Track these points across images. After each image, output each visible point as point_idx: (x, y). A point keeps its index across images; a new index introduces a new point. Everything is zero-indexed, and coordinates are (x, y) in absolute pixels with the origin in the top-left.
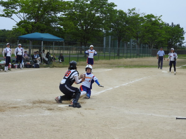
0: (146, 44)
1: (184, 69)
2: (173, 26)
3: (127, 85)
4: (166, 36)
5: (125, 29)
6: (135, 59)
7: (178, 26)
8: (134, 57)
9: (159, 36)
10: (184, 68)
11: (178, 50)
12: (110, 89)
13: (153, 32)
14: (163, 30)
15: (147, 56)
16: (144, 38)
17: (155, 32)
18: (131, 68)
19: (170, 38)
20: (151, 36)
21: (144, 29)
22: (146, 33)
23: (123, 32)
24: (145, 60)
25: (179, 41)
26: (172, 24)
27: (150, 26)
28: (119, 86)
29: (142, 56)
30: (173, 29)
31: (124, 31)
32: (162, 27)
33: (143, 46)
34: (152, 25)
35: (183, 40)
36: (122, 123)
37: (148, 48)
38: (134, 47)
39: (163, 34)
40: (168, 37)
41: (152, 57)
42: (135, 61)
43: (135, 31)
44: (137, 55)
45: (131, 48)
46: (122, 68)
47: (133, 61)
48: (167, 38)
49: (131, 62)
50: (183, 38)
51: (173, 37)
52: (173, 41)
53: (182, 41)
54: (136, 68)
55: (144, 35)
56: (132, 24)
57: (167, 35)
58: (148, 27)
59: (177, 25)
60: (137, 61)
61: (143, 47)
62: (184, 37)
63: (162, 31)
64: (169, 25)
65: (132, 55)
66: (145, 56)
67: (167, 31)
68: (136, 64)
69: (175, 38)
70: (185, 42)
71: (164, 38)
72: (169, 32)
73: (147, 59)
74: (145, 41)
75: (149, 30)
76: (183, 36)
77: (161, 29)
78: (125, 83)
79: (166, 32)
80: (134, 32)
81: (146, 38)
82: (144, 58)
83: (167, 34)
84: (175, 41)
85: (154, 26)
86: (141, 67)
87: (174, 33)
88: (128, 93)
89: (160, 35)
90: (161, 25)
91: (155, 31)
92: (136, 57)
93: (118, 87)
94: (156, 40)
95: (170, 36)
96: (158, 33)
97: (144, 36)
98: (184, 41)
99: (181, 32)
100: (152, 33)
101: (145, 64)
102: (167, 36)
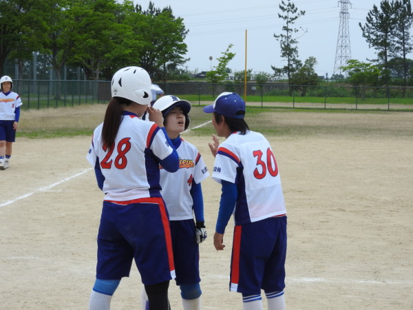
0: (76, 65)
1: (201, 137)
2: (152, 12)
3: (53, 188)
4: (134, 41)
5: (18, 22)
6: (51, 111)
7: (168, 12)
8: (48, 105)
9: (116, 43)
10: (199, 135)
11: (168, 82)
12: (7, 204)
13: (98, 31)
14: (126, 24)
15: (86, 102)
16: (73, 48)
17: (104, 32)
18: (47, 137)
19: (145, 48)
20: (92, 42)
21: (72, 22)
22: (79, 32)
23: (13, 30)
24: (81, 112)
25: (172, 57)
26: (151, 6)
27: (91, 12)
28: (30, 194)
29: (72, 103)
30: (153, 21)
31: (16, 28)
32: (123, 17)
33: (68, 71)
34: (96, 9)
35: (182, 53)
36: (72, 304)
37: (82, 78)
38: (42, 75)
39: (128, 37)
40: (142, 44)
41: (98, 103)
42: (55, 118)
43: (49, 28)
44: (57, 99)
45: (35, 79)
46: (23, 138)
47: (48, 118)
48: (139, 48)
49: (43, 119)
50: (183, 48)
51: (155, 44)
52: (156, 56)
53: (181, 55)
54: (64, 138)
55: (74, 41)
56: (39, 9)
57: (139, 40)
58: (83, 16)
59: (165, 10)
60: (60, 117)
61: (70, 76)
62: (185, 46)
63: (125, 28)
64: (143, 10)
65: (44, 98)
66: (79, 103)
67: (137, 28)
68: (61, 126)
69: (160, 48)
70: (189, 60)
71: (130, 47)
72: (142, 30)
73: (88, 111)
74: (76, 56)
75: (88, 25)
76: (182, 41)
77: (119, 22)
78: (46, 185)
79: (134, 29)
80: (45, 30)
81: (79, 49)
82: (78, 107)
83: (137, 36)
84: (162, 55)
85: (103, 12)
86: (77, 135)
87: (158, 35)
88: (63, 214)
89: (117, 39)
90: (121, 11)
91: (105, 29)
92: (56, 106)
93: (26, 196)
94: (106, 55)
95: (145, 43)
96: (113, 33)
97: (72, 43)
98: (185, 56)
99: (175, 31)
100: (98, 34)
101: (87, 127)
102: (137, 41)
